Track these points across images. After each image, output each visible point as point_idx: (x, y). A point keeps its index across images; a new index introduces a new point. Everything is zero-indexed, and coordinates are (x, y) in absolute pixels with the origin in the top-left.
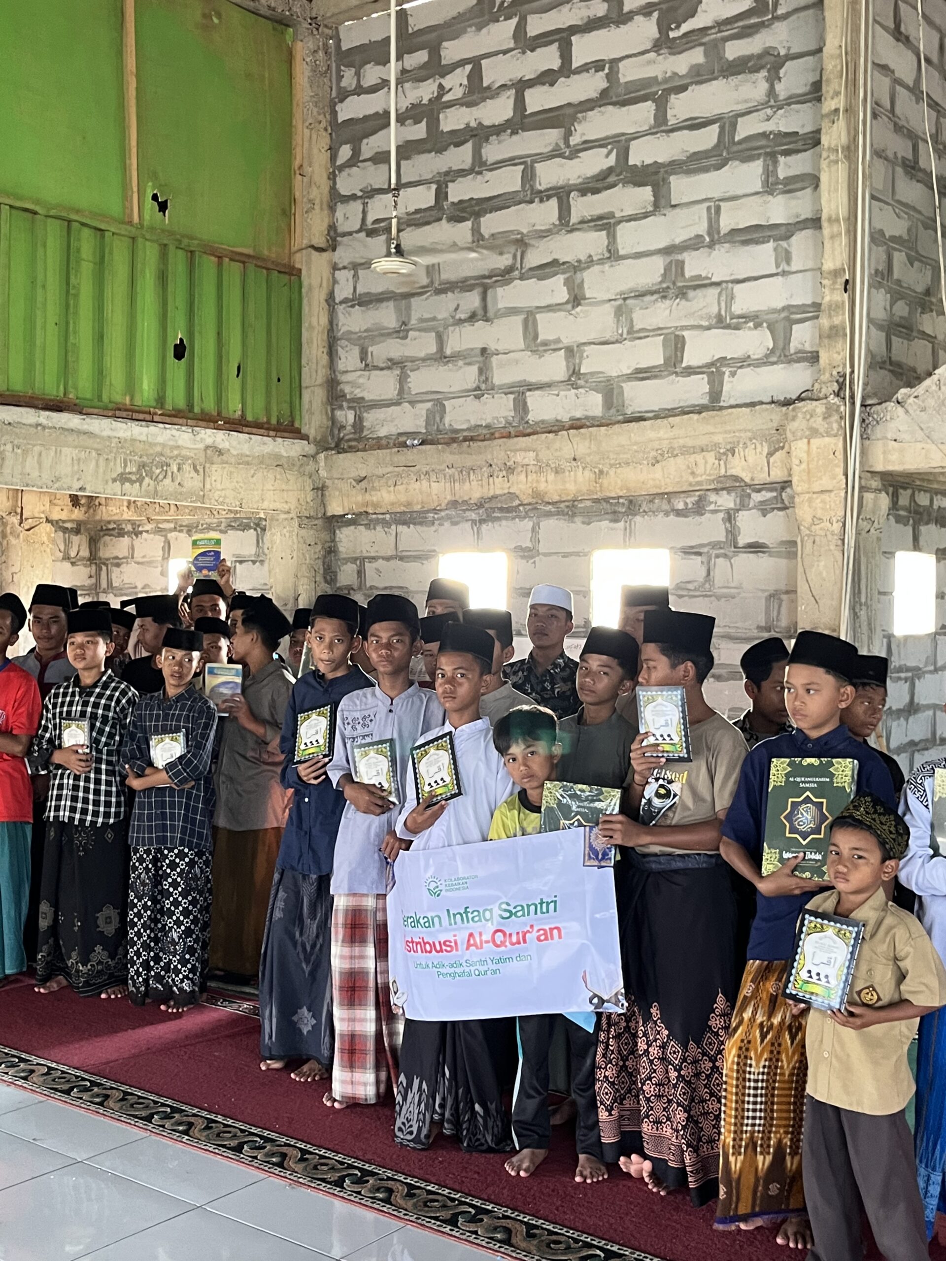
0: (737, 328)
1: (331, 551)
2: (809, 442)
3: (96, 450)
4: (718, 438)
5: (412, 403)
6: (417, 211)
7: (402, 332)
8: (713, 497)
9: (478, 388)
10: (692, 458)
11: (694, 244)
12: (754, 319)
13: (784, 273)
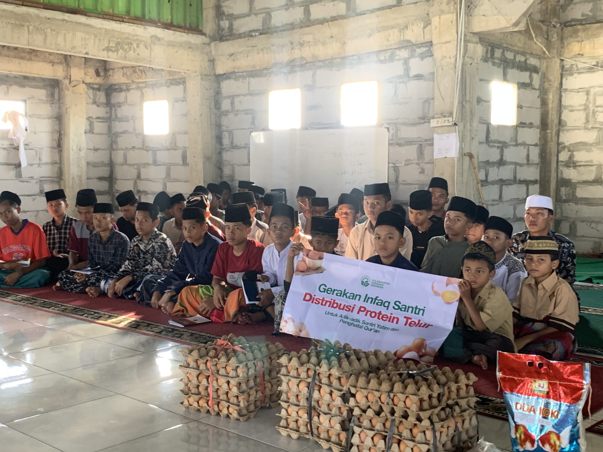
1: (218, 93)
2: (440, 17)
3: (94, 34)
4: (400, 21)
5: (256, 14)
8: (398, 52)
9: (287, 5)
10: (387, 32)
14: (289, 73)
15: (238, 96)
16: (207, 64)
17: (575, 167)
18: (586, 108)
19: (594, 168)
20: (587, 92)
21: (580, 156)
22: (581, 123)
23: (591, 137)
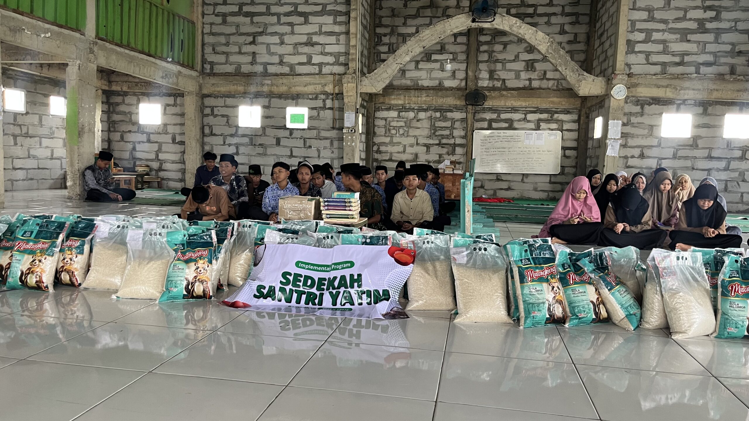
0: (326, 55)
1: (203, 103)
2: (347, 84)
3: (158, 69)
4: (322, 82)
5: (230, 65)
6: (232, 12)
7: (227, 44)
8: (320, 96)
9: (252, 62)
10: (315, 86)
11: (315, 33)
12: (331, 54)
13: (338, 44)
14: (253, 98)
15: (216, 107)
17: (380, 153)
18: (385, 127)
19: (389, 154)
20: (386, 119)
21: (383, 148)
22: (383, 133)
23: (387, 140)
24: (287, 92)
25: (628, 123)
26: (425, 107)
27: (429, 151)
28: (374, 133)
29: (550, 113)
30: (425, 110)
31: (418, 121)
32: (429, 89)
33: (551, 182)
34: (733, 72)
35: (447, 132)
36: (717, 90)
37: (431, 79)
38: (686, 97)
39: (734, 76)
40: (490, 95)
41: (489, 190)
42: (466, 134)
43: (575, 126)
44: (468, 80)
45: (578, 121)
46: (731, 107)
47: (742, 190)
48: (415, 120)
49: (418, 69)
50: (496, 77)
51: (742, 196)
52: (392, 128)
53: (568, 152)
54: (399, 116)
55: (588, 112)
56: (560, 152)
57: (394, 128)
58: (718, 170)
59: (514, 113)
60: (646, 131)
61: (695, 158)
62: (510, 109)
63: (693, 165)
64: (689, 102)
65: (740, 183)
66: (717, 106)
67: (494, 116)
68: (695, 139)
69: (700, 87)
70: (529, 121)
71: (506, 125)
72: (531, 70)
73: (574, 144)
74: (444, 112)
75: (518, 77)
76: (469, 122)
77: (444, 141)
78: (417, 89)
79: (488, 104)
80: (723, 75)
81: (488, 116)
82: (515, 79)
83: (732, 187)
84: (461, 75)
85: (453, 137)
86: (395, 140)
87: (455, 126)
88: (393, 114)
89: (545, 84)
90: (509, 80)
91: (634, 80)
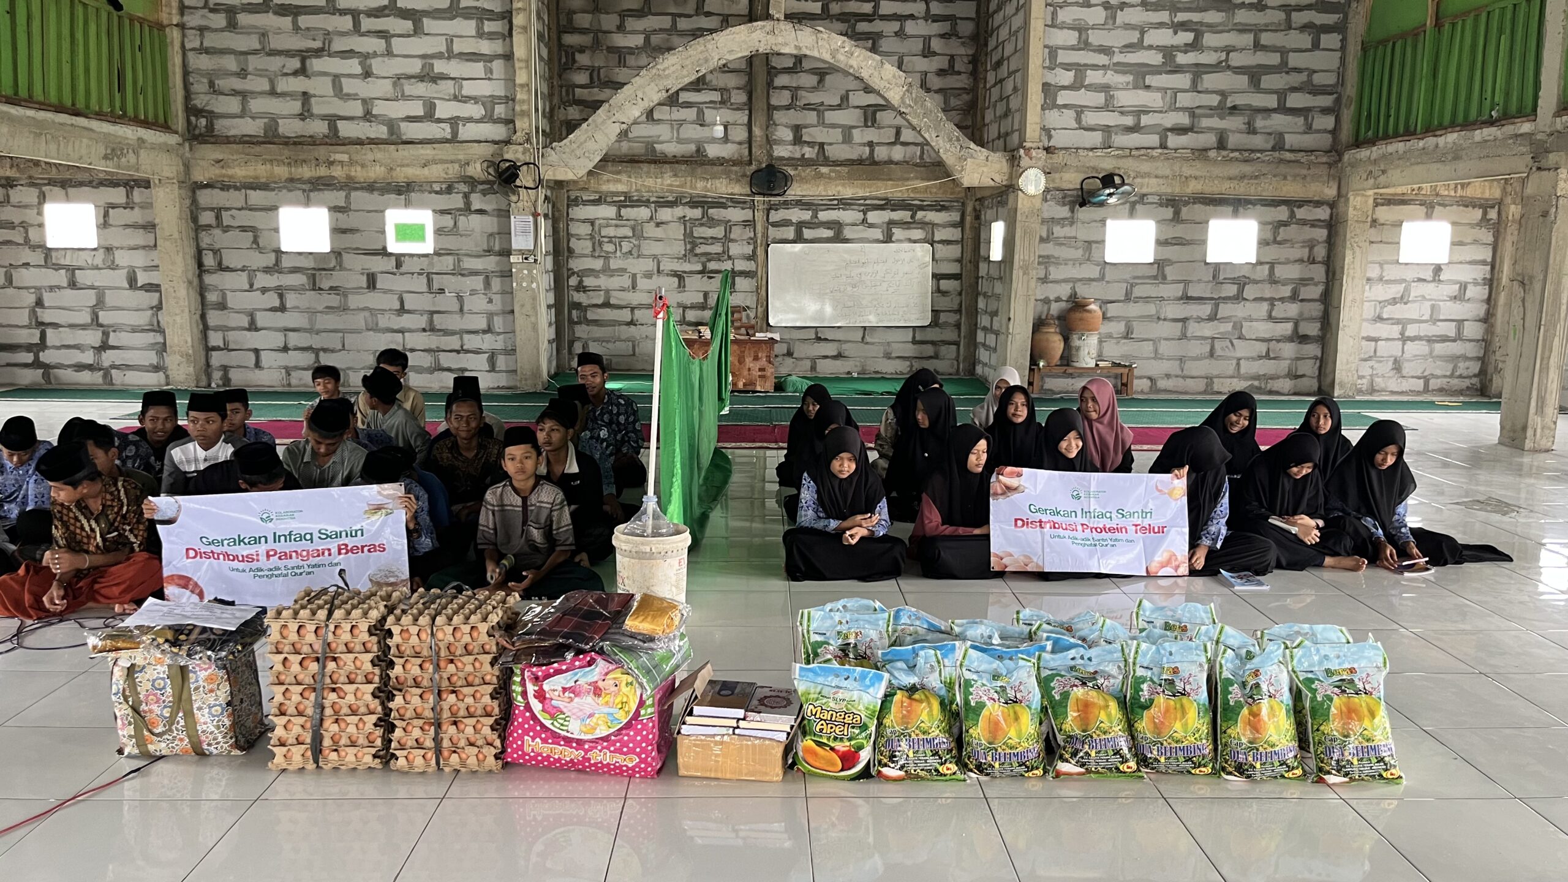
0: (465, 102)
3: (95, 140)
4: (461, 157)
5: (253, 118)
6: (249, 4)
7: (243, 74)
8: (456, 185)
9: (301, 114)
10: (446, 166)
11: (439, 56)
12: (475, 99)
13: (489, 79)
14: (311, 191)
15: (228, 209)
16: (182, 168)
17: (584, 292)
18: (592, 237)
19: (602, 293)
20: (592, 223)
21: (588, 282)
22: (588, 251)
23: (598, 264)
24: (384, 178)
25: (1048, 236)
26: (670, 199)
27: (684, 287)
28: (570, 251)
29: (910, 210)
30: (671, 204)
31: (658, 225)
32: (677, 162)
33: (914, 342)
34: (1221, 145)
35: (717, 248)
36: (1196, 178)
37: (680, 141)
38: (1145, 190)
39: (1224, 153)
40: (799, 175)
41: (802, 359)
42: (754, 251)
43: (954, 234)
44: (754, 145)
45: (961, 224)
46: (1219, 208)
47: (1239, 355)
48: (652, 224)
49: (653, 120)
50: (805, 138)
51: (1238, 364)
52: (606, 240)
53: (945, 284)
54: (619, 216)
55: (978, 208)
56: (930, 283)
57: (611, 240)
58: (1200, 320)
59: (844, 209)
60: (1079, 253)
61: (1162, 299)
62: (836, 202)
63: (1158, 312)
64: (1151, 199)
65: (1235, 342)
66: (1196, 206)
67: (806, 215)
68: (1160, 264)
69: (1168, 172)
70: (871, 226)
71: (829, 233)
72: (873, 126)
73: (954, 268)
74: (709, 208)
75: (847, 139)
76: (759, 228)
77: (712, 265)
78: (655, 162)
79: (795, 191)
80: (1206, 150)
81: (797, 215)
82: (843, 143)
83: (1222, 349)
84: (740, 134)
85: (730, 258)
86: (614, 264)
87: (732, 236)
88: (609, 211)
89: (898, 153)
90: (831, 144)
91: (1059, 158)
